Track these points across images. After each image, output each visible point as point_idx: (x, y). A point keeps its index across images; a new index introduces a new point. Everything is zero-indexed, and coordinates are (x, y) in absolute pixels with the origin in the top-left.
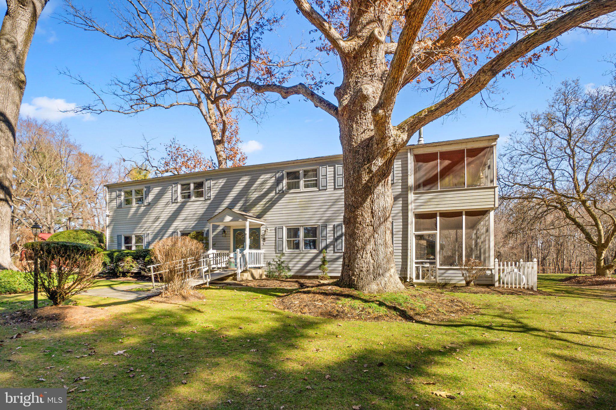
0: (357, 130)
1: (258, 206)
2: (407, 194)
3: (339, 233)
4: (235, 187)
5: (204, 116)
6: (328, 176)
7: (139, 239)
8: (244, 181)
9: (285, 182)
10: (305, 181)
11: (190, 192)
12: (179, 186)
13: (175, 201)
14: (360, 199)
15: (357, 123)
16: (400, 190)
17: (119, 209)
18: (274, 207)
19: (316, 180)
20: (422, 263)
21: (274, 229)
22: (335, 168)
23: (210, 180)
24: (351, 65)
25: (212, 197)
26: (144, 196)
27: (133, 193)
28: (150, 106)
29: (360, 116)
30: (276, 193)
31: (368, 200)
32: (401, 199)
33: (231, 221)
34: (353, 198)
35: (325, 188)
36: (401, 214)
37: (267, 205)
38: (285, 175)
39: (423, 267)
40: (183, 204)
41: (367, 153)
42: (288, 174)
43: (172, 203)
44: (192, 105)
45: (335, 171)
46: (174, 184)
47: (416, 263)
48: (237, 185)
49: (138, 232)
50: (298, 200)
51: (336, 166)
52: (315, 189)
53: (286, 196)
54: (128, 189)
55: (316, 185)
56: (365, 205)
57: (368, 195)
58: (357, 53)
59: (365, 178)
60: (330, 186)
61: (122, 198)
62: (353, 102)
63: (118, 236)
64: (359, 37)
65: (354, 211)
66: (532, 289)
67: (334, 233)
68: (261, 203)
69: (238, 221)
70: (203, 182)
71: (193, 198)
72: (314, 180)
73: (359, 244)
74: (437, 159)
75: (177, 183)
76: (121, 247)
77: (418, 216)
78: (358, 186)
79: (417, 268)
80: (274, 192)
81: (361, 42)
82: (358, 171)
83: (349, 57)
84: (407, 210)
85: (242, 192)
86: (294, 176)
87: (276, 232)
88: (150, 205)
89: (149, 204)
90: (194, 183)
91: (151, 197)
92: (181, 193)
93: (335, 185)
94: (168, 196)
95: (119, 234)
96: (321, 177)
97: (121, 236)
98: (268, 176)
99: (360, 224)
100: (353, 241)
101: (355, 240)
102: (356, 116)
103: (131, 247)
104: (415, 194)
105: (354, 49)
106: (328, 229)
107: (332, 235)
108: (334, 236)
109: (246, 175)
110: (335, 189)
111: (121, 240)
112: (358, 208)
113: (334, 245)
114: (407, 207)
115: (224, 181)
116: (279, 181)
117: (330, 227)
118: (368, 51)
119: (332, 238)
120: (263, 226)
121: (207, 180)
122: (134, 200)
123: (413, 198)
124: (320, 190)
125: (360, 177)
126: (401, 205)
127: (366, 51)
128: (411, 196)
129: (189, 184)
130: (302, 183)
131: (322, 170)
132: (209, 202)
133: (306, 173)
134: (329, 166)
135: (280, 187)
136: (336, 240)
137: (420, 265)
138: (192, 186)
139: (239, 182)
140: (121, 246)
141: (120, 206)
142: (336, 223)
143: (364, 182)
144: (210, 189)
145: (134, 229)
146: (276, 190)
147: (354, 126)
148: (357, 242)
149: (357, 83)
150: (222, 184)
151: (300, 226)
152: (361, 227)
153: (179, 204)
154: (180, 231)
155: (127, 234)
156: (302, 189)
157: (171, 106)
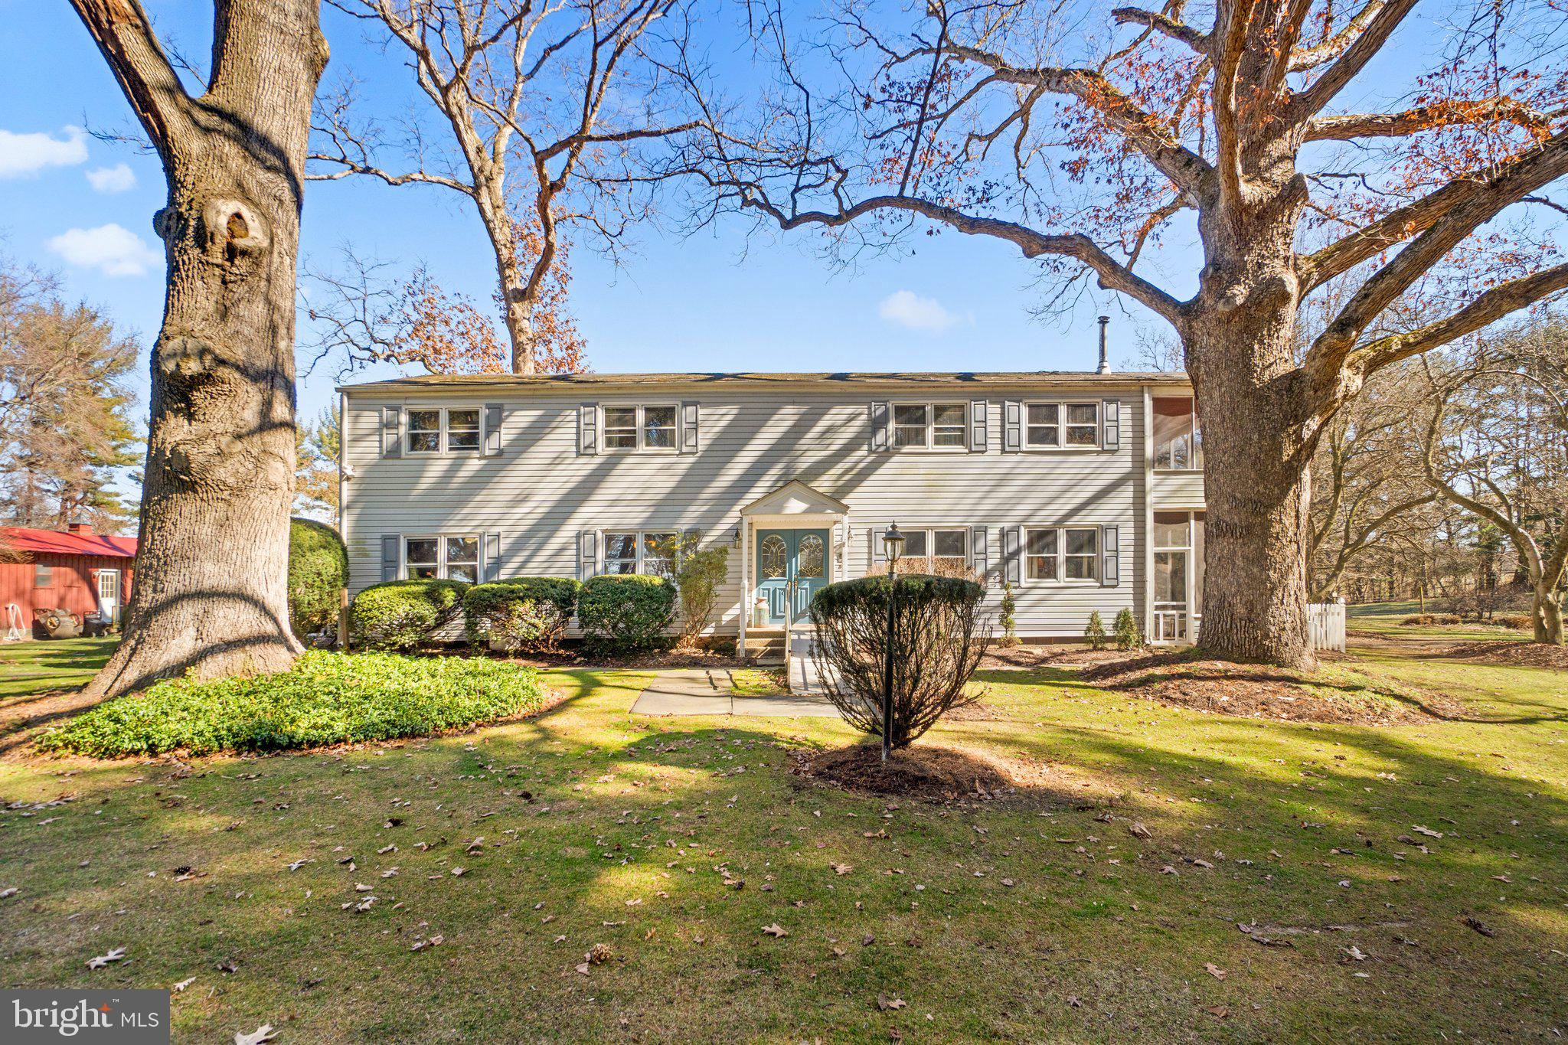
0: (1262, 357)
1: (825, 477)
2: (1144, 473)
3: (1012, 547)
4: (764, 429)
5: (487, 222)
6: (989, 423)
7: (464, 549)
8: (787, 416)
9: (892, 426)
10: (937, 430)
11: (634, 431)
12: (601, 415)
13: (583, 451)
14: (1276, 491)
15: (1261, 342)
16: (1130, 464)
17: (390, 462)
18: (866, 483)
19: (962, 430)
20: (1164, 607)
21: (865, 532)
22: (1003, 408)
23: (695, 404)
24: (1251, 229)
25: (700, 448)
26: (482, 430)
27: (444, 417)
28: (353, 168)
29: (1269, 330)
30: (870, 451)
31: (1291, 493)
32: (1131, 483)
33: (806, 512)
34: (1261, 488)
35: (983, 448)
36: (1131, 512)
37: (847, 477)
38: (892, 413)
39: (1165, 616)
40: (614, 460)
41: (1290, 403)
42: (901, 411)
43: (579, 454)
44: (457, 187)
45: (1003, 414)
46: (585, 405)
47: (1157, 608)
48: (770, 423)
49: (462, 527)
50: (922, 471)
51: (1007, 403)
52: (960, 448)
53: (895, 459)
54: (422, 407)
55: (960, 440)
56: (1287, 502)
57: (1290, 485)
58: (1264, 210)
59: (1289, 451)
60: (994, 444)
61: (403, 430)
62: (1254, 300)
63: (385, 539)
64: (1264, 180)
65: (1265, 514)
66: (1339, 651)
67: (1002, 547)
68: (833, 471)
69: (822, 512)
70: (672, 409)
71: (642, 448)
72: (954, 429)
73: (1274, 576)
74: (1189, 411)
75: (594, 405)
76: (396, 572)
77: (1163, 518)
78: (1273, 466)
79: (1157, 617)
80: (866, 447)
81: (1274, 193)
82: (1273, 437)
83: (1248, 213)
84: (1144, 503)
85: (785, 441)
86: (912, 415)
87: (870, 541)
88: (503, 458)
89: (500, 453)
90: (648, 410)
91: (506, 434)
92: (607, 432)
93: (1003, 444)
94: (562, 436)
95: (390, 531)
96: (974, 424)
97: (396, 538)
98: (850, 410)
99: (1277, 538)
100: (1261, 572)
101: (1264, 569)
102: (1260, 329)
103: (434, 570)
104: (1156, 473)
105: (1261, 201)
106: (989, 537)
107: (998, 549)
108: (1002, 552)
109: (794, 403)
110: (1003, 451)
111: (397, 552)
112: (1271, 506)
113: (1002, 572)
114: (1144, 498)
115: (735, 412)
116: (877, 424)
117: (993, 533)
118: (1287, 212)
119: (998, 555)
120: (838, 526)
121: (685, 405)
122: (444, 441)
123: (1154, 482)
124: (971, 452)
125: (1279, 449)
126: (1131, 494)
127: (1283, 211)
128: (1151, 478)
129: (632, 410)
130: (930, 433)
131: (977, 410)
132: (691, 459)
133: (939, 411)
134: (991, 403)
135: (880, 438)
136: (1006, 560)
137: (1161, 613)
138: (641, 416)
139: (776, 417)
140: (397, 568)
141: (393, 453)
142: (1007, 526)
143: (1285, 458)
144: (695, 426)
145: (443, 518)
146: (870, 445)
147: (1256, 347)
148: (1271, 573)
149: (1260, 266)
150: (730, 418)
151: (928, 528)
152: (1278, 544)
153: (598, 460)
154: (603, 532)
155: (421, 534)
156: (930, 446)
157: (406, 179)
